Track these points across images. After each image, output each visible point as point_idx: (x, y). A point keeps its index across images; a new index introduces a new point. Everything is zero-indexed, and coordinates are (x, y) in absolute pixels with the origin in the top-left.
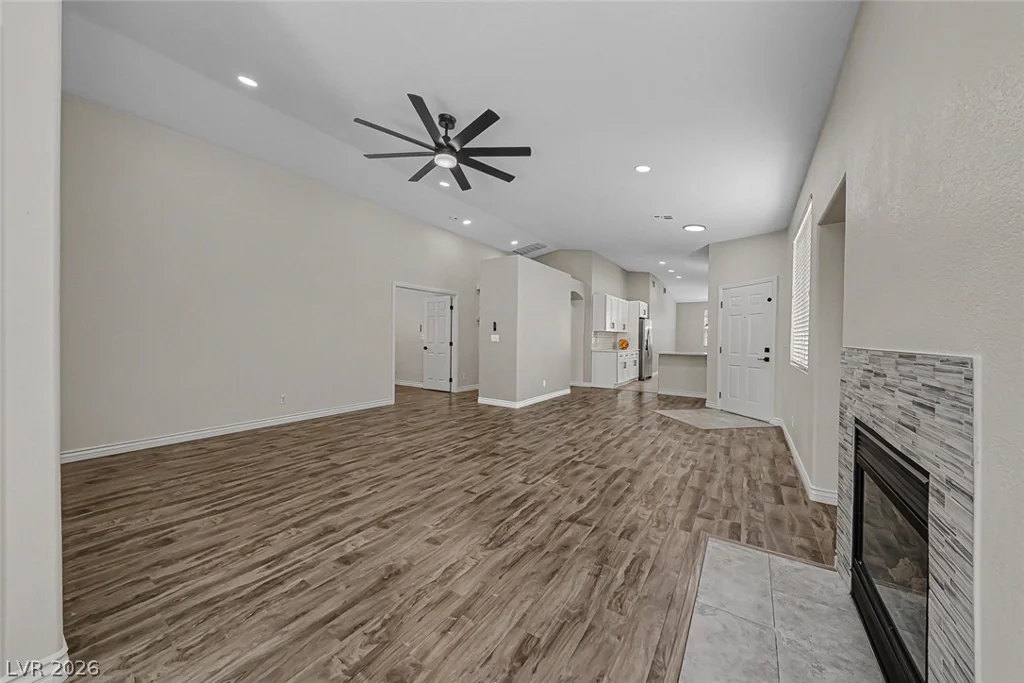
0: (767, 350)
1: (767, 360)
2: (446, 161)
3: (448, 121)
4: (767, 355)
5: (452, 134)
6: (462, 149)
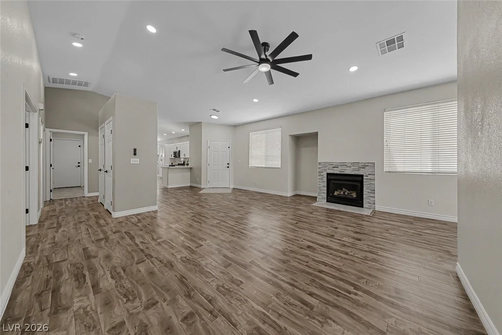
0: (228, 164)
1: (228, 167)
3: (266, 45)
4: (228, 165)
5: (268, 53)
6: (273, 61)
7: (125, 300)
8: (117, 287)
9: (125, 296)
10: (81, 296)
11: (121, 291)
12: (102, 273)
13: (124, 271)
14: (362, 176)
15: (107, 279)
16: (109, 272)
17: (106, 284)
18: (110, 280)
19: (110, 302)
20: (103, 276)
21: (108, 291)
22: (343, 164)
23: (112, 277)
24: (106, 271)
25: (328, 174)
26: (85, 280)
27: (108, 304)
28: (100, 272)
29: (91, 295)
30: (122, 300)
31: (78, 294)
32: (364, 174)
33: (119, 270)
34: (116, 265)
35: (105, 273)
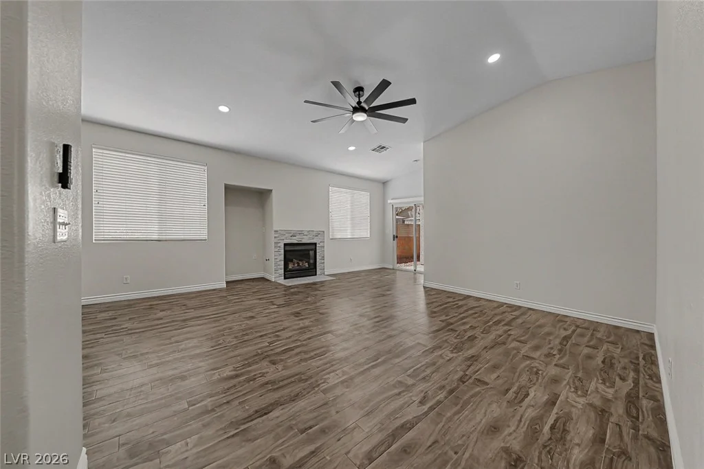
2: (360, 117)
7: (540, 372)
8: (534, 384)
9: (537, 373)
10: (573, 406)
11: (535, 379)
12: (530, 410)
13: (507, 391)
14: (315, 244)
15: (534, 398)
16: (523, 404)
17: (539, 394)
18: (532, 395)
19: (552, 380)
20: (533, 406)
21: (545, 387)
22: (301, 233)
23: (527, 395)
24: (523, 408)
25: (285, 245)
26: (556, 421)
27: (555, 380)
28: (531, 413)
29: (562, 398)
30: (542, 374)
31: (573, 410)
32: (318, 242)
33: (511, 395)
34: (505, 404)
35: (529, 406)
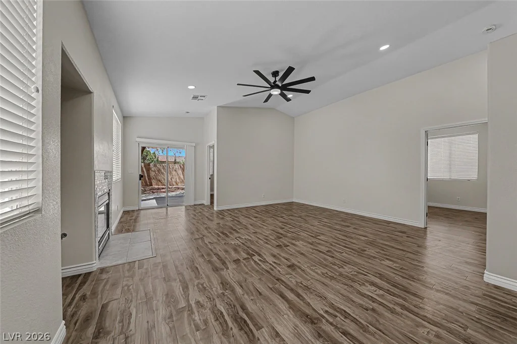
2: (276, 92)
